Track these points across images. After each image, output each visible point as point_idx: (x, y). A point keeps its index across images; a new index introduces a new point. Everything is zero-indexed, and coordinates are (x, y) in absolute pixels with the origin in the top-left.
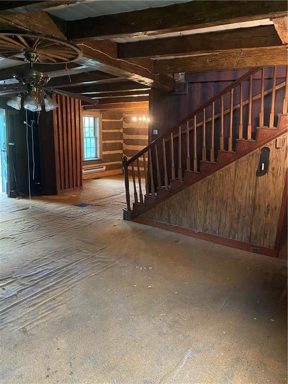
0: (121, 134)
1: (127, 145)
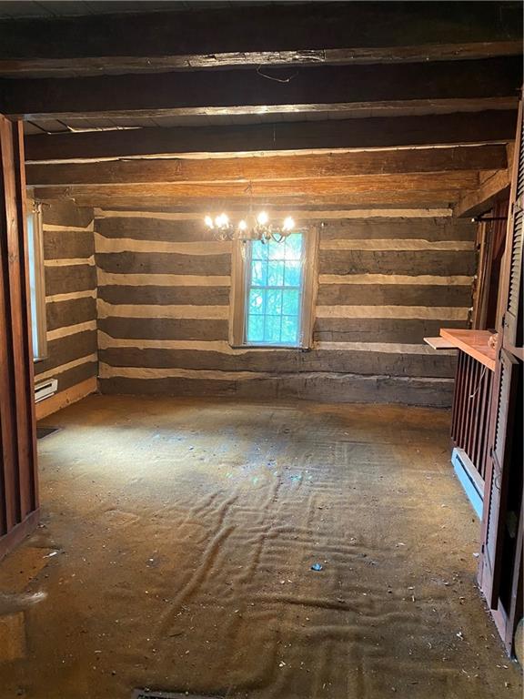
0: (91, 272)
1: (112, 303)
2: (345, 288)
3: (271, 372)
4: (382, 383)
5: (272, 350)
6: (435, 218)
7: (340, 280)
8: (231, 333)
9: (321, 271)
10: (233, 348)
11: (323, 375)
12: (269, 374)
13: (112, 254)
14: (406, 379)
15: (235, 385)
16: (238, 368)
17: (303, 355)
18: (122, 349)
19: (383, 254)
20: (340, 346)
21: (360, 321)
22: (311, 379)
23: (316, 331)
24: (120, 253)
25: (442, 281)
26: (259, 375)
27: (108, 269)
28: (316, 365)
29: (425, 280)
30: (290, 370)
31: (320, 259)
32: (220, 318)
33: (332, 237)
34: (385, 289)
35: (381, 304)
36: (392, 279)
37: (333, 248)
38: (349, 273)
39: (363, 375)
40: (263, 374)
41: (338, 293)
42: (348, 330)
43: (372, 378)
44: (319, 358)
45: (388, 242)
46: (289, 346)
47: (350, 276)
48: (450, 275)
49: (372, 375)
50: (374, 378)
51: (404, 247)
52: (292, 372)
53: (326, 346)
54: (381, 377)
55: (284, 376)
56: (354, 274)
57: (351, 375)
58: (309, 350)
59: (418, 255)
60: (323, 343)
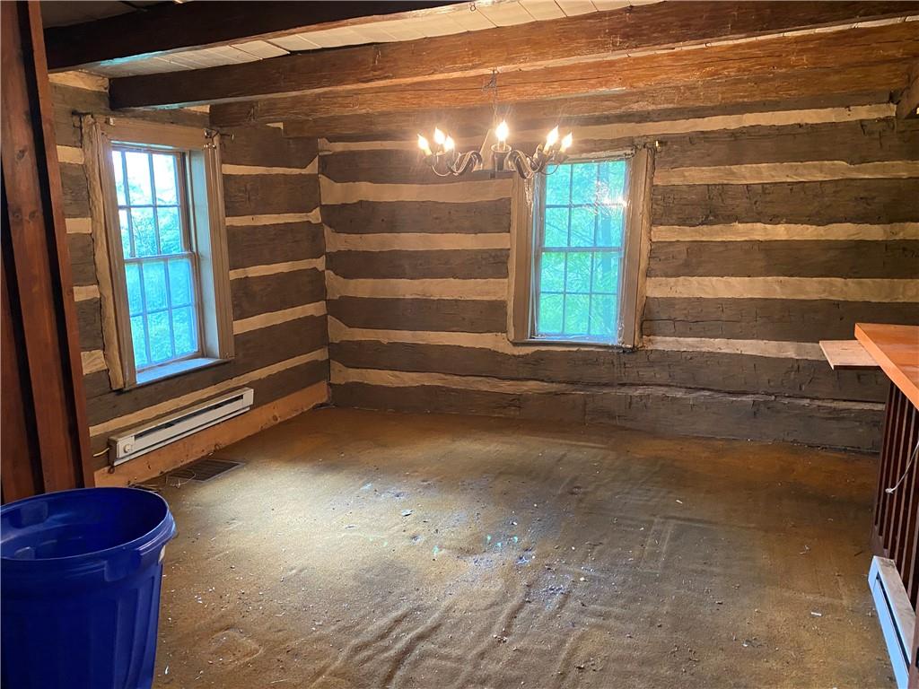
0: (314, 233)
1: (344, 278)
2: (697, 248)
3: (573, 383)
4: (762, 408)
5: (575, 349)
6: (861, 121)
7: (688, 234)
8: (510, 322)
9: (655, 221)
10: (515, 344)
11: (660, 391)
12: (570, 387)
13: (344, 205)
14: (805, 402)
15: (517, 401)
16: (520, 376)
17: (624, 358)
18: (359, 343)
19: (764, 190)
20: (689, 343)
21: (721, 303)
22: (641, 397)
23: (646, 318)
24: (355, 203)
25: (875, 232)
26: (554, 387)
27: (338, 228)
28: (647, 374)
29: (841, 232)
30: (604, 381)
31: (653, 200)
32: (494, 298)
33: (675, 164)
34: (767, 247)
35: (761, 275)
36: (781, 232)
37: (676, 181)
38: (702, 224)
39: (729, 393)
40: (563, 387)
41: (684, 256)
42: (701, 318)
43: (744, 398)
44: (651, 364)
45: (774, 169)
46: (602, 342)
47: (705, 228)
48: (890, 222)
49: (745, 393)
50: (748, 399)
51: (802, 175)
52: (606, 385)
53: (664, 343)
54: (761, 398)
55: (595, 389)
56: (712, 223)
57: (708, 393)
58: (634, 350)
59: (829, 189)
60: (659, 338)
